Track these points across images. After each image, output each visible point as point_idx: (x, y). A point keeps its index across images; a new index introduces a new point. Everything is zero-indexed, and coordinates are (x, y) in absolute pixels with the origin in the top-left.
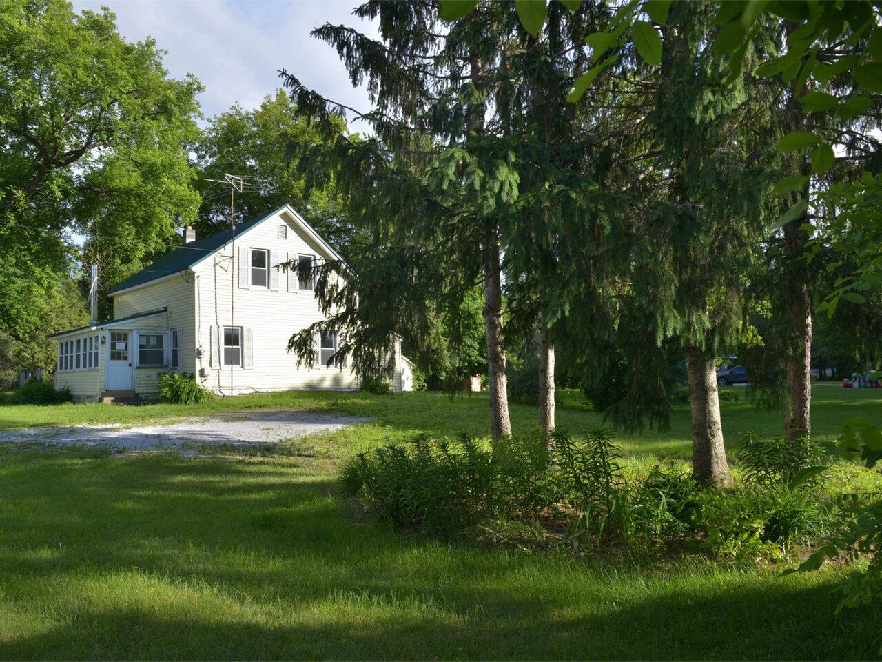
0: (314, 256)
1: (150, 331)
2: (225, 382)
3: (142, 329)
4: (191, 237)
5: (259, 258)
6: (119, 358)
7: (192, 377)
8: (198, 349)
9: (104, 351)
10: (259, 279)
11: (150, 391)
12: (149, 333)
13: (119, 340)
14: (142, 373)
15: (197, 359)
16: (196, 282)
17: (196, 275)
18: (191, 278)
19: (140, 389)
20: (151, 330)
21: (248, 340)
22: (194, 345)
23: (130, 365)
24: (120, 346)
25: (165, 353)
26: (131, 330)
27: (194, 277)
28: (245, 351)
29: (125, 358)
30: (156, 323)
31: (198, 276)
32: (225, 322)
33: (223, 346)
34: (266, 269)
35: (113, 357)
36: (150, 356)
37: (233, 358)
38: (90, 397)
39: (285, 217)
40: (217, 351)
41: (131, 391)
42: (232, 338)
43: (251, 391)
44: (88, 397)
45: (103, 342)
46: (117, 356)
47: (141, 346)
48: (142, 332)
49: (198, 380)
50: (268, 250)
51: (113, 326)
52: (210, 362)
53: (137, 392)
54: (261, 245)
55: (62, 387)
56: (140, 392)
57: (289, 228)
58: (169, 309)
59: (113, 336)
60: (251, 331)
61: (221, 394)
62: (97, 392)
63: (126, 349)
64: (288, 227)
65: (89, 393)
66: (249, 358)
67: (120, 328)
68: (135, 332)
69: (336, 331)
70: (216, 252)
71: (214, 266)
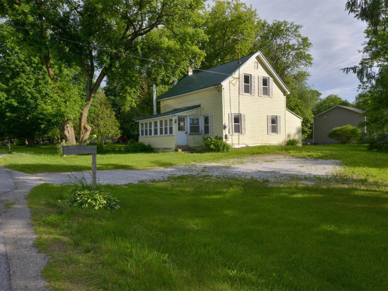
0: (269, 78)
1: (194, 117)
2: (235, 141)
3: (191, 116)
4: (191, 72)
5: (247, 79)
6: (182, 130)
7: (221, 138)
8: (224, 125)
9: (175, 127)
10: (247, 90)
11: (195, 146)
12: (193, 118)
13: (181, 121)
14: (191, 137)
15: (224, 130)
16: (223, 91)
17: (223, 87)
19: (191, 145)
20: (194, 116)
21: (244, 120)
22: (222, 123)
23: (186, 133)
24: (182, 124)
25: (200, 128)
26: (186, 116)
27: (221, 89)
28: (243, 126)
29: (184, 130)
30: (196, 113)
31: (223, 88)
32: (235, 111)
33: (234, 124)
34: (250, 84)
35: (179, 130)
36: (195, 129)
37: (238, 129)
38: (168, 149)
39: (258, 58)
40: (231, 125)
41: (187, 146)
42: (237, 119)
43: (244, 146)
44: (166, 149)
45: (176, 122)
46: (180, 129)
47: (191, 124)
48: (191, 117)
49: (224, 140)
50: (251, 75)
51: (180, 114)
52: (229, 131)
53: (190, 146)
54: (248, 72)
56: (191, 146)
57: (259, 64)
58: (202, 106)
59: (179, 119)
60: (244, 116)
61: (233, 147)
62: (173, 146)
63: (184, 125)
65: (169, 147)
66: (244, 129)
67: (182, 115)
68: (188, 117)
69: (277, 116)
70: (231, 76)
71: (229, 83)
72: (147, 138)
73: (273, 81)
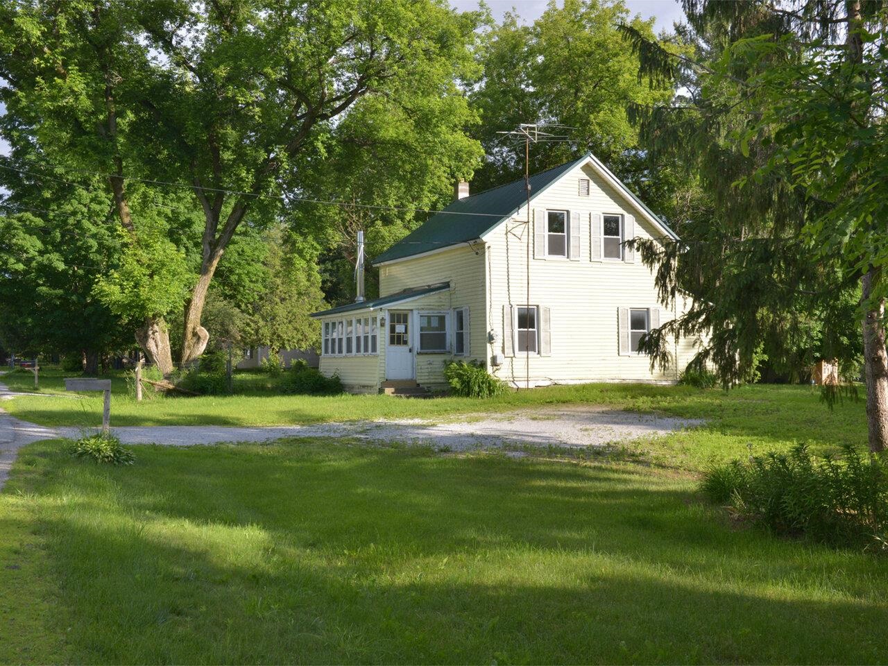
0: (622, 215)
1: (431, 311)
2: (520, 372)
3: (423, 309)
4: (463, 191)
5: (557, 222)
6: (399, 343)
7: (483, 365)
8: (490, 333)
9: (383, 335)
10: (558, 247)
11: (432, 381)
12: (430, 313)
13: (399, 322)
14: (423, 360)
15: (488, 345)
16: (487, 254)
17: (487, 245)
18: (480, 250)
19: (422, 379)
20: (432, 309)
21: (546, 321)
22: (485, 328)
23: (410, 351)
24: (400, 328)
25: (448, 337)
26: (412, 310)
27: (484, 248)
28: (542, 334)
29: (405, 343)
30: (437, 302)
31: (489, 247)
32: (519, 300)
33: (516, 329)
34: (565, 234)
35: (392, 341)
36: (433, 341)
37: (528, 343)
38: (368, 386)
39: (588, 169)
40: (510, 334)
41: (412, 381)
42: (527, 319)
43: (547, 383)
44: (364, 386)
45: (382, 325)
46: (397, 339)
47: (422, 329)
48: (424, 313)
49: (490, 370)
50: (568, 212)
51: (394, 306)
52: (503, 348)
53: (418, 382)
54: (558, 206)
55: (332, 374)
56: (422, 381)
57: (591, 183)
58: (452, 285)
59: (392, 316)
60: (548, 310)
61: (515, 387)
62: (376, 381)
63: (406, 332)
64: (590, 181)
65: (366, 383)
66: (546, 343)
67: (399, 308)
68: (415, 312)
69: (648, 309)
70: (508, 217)
71: (506, 234)
72: (334, 360)
73: (635, 223)
